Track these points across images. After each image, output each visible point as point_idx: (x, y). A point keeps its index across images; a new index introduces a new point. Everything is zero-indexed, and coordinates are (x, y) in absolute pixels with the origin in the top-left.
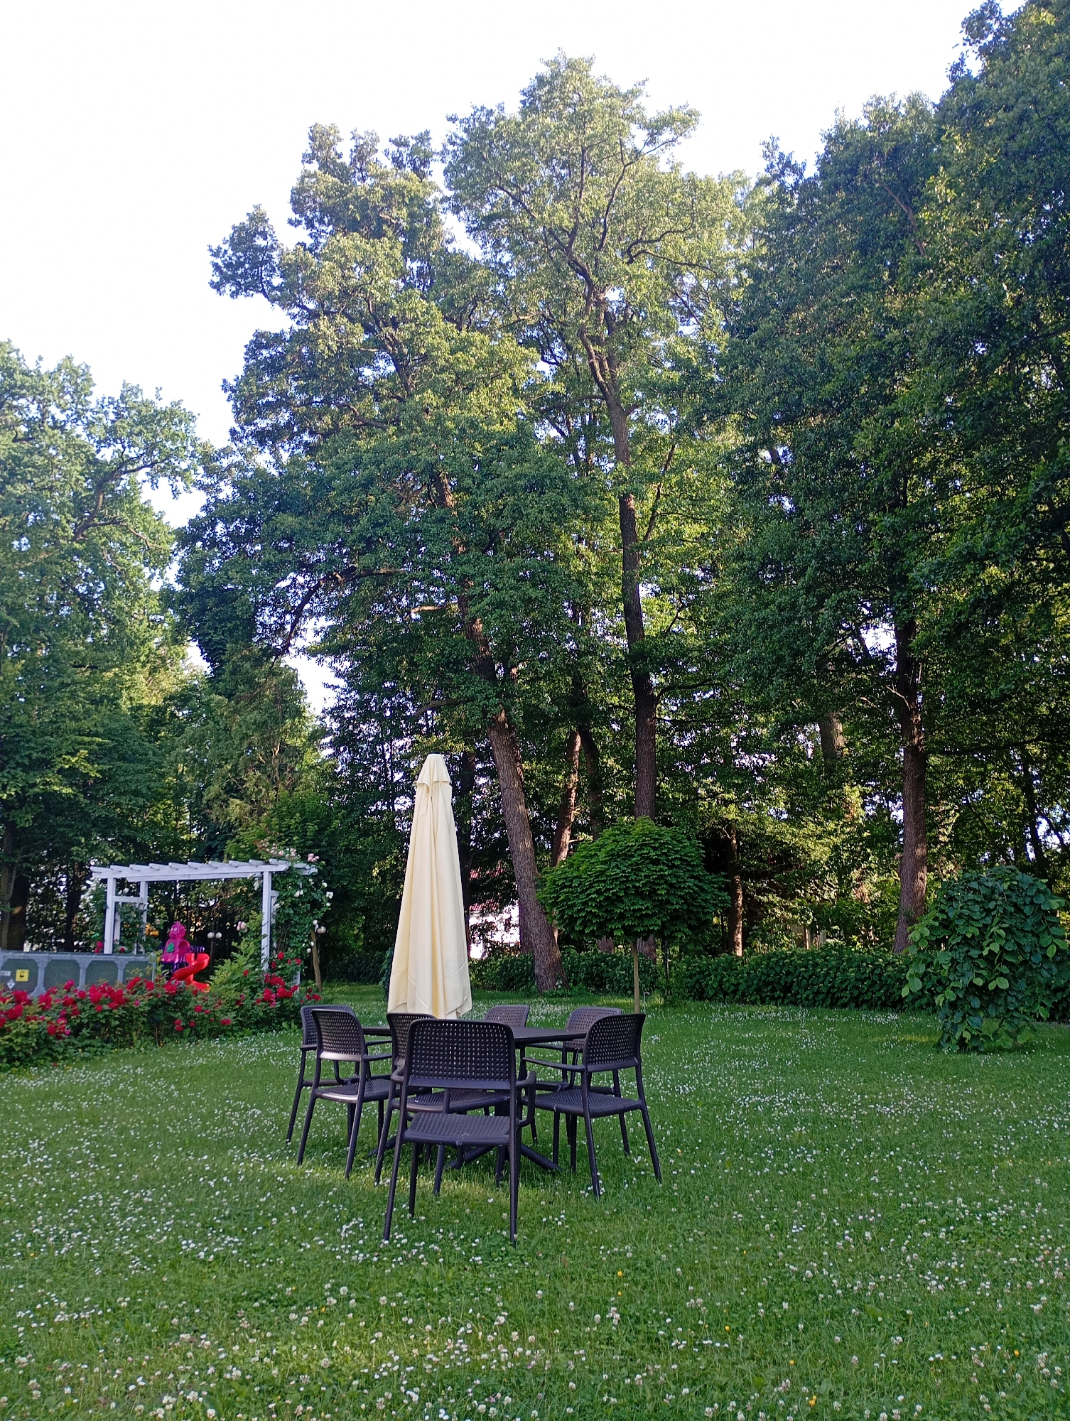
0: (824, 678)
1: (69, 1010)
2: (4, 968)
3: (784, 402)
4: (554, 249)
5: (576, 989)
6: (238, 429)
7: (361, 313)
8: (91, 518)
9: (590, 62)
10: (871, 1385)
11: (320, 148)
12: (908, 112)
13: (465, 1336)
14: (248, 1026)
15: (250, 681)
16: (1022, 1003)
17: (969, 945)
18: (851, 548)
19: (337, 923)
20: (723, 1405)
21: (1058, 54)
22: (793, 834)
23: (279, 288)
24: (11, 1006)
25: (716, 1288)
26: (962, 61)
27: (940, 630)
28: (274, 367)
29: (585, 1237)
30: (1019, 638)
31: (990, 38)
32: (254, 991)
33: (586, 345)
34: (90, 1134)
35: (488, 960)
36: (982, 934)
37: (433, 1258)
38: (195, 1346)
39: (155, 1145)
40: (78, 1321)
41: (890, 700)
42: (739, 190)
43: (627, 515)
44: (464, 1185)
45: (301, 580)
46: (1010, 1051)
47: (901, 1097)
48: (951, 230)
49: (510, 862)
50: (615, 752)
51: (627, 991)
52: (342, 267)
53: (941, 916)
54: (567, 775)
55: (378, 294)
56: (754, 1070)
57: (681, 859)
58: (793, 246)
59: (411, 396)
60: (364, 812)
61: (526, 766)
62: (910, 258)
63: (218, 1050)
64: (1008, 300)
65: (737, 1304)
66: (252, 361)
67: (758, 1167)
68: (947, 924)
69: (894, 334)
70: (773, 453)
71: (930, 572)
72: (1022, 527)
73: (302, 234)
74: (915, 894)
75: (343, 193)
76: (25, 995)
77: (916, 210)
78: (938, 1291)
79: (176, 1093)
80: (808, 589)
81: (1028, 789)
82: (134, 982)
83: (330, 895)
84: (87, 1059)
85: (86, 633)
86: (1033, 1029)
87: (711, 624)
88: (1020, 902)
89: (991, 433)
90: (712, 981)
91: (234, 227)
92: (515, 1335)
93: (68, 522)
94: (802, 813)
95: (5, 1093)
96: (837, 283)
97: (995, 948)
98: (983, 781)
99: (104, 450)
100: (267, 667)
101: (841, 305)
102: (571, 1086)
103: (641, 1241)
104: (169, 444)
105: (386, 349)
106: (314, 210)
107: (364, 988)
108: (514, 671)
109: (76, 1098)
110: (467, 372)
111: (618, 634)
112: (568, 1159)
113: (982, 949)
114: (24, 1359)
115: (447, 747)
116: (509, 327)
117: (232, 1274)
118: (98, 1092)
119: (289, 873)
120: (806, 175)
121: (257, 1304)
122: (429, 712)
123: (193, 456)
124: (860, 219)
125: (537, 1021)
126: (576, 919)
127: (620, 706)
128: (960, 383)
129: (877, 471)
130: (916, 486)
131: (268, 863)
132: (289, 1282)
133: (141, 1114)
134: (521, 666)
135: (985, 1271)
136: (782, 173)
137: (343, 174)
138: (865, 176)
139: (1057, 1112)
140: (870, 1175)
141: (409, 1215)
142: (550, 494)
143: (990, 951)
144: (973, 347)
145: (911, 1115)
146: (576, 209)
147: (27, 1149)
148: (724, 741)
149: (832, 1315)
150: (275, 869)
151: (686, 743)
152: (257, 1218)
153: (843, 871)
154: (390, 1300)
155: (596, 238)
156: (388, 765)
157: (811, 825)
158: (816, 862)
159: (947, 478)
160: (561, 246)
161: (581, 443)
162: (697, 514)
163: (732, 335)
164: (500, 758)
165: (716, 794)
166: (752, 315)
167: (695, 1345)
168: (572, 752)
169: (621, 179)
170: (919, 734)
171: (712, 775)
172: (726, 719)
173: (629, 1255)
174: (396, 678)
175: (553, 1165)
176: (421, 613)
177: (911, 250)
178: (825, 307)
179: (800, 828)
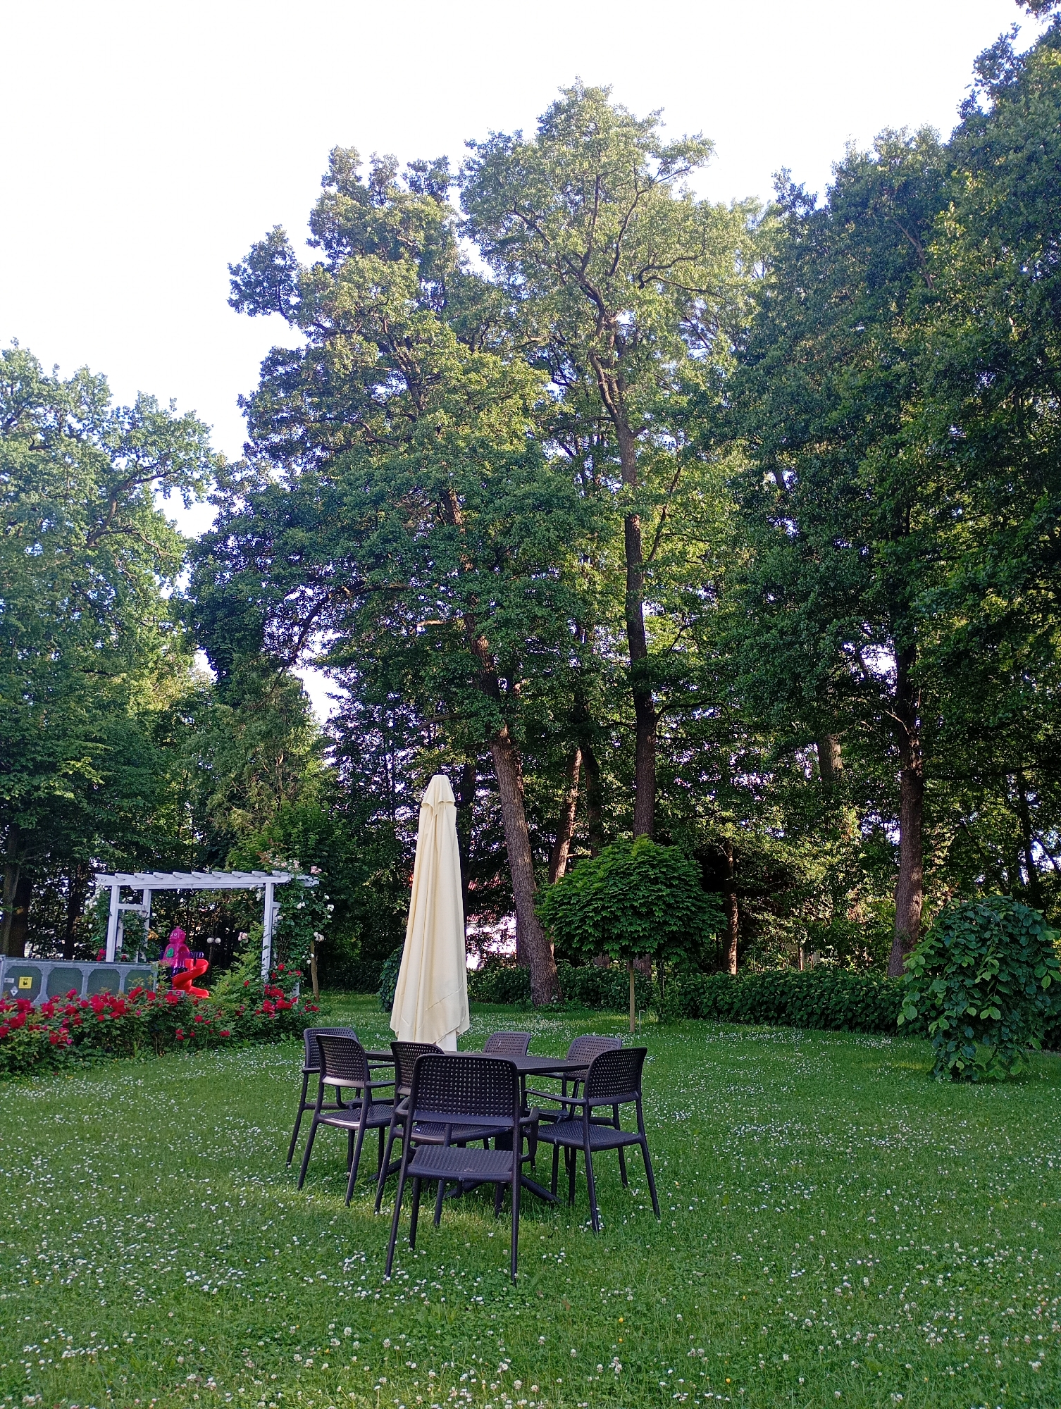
0: (825, 702)
1: (72, 1018)
2: (7, 975)
3: (791, 429)
4: (567, 273)
5: (571, 1004)
6: (252, 444)
7: (376, 333)
8: (103, 526)
9: (607, 91)
11: (340, 171)
12: (918, 147)
13: (469, 1384)
14: (247, 1037)
15: (257, 692)
16: (1015, 1033)
17: (965, 975)
18: (853, 574)
19: (335, 930)
22: (789, 853)
23: (297, 307)
24: (14, 1015)
25: (716, 1335)
26: (973, 97)
27: (938, 657)
28: (289, 383)
29: (585, 1276)
30: (1018, 667)
31: (1002, 77)
32: (254, 1002)
33: (595, 367)
34: (92, 1150)
35: (484, 971)
36: (977, 964)
37: (435, 1296)
38: (201, 1387)
39: (157, 1164)
40: (85, 1356)
41: (889, 724)
42: (749, 216)
43: (632, 536)
44: (464, 1216)
45: (310, 592)
46: (1004, 1082)
47: (896, 1129)
48: (959, 264)
49: (508, 874)
50: (614, 767)
51: (622, 1007)
52: (359, 286)
53: (937, 945)
54: (568, 789)
55: (392, 314)
56: (749, 1096)
57: (679, 878)
58: (802, 276)
59: (423, 415)
60: (364, 822)
61: (527, 779)
62: (917, 291)
63: (217, 1062)
64: (1014, 334)
65: (738, 1355)
66: (267, 377)
67: (756, 1203)
68: (942, 953)
69: (902, 366)
70: (779, 478)
71: (932, 601)
72: (1024, 558)
73: (320, 255)
74: (910, 917)
75: (361, 215)
76: (28, 1003)
77: (925, 244)
78: (937, 1344)
79: (176, 1108)
80: (810, 615)
81: (1024, 814)
82: (136, 992)
83: (331, 907)
84: (88, 1069)
85: (95, 638)
86: (1026, 1061)
87: (711, 643)
88: (1016, 931)
89: (995, 464)
90: (706, 1000)
91: (253, 246)
92: (518, 1384)
93: (81, 529)
94: (799, 833)
95: (7, 1104)
96: (846, 312)
97: (987, 976)
98: (979, 804)
99: (118, 460)
100: (274, 677)
101: (848, 335)
102: (571, 1117)
103: (641, 1282)
104: (182, 455)
105: (399, 368)
106: (333, 231)
107: (360, 998)
108: (517, 686)
109: (77, 1110)
110: (479, 392)
111: (621, 652)
112: (567, 1189)
113: (976, 978)
114: (32, 1398)
115: (449, 760)
116: (520, 348)
117: (235, 1308)
118: (99, 1105)
119: (291, 885)
120: (817, 207)
121: (261, 1343)
122: (432, 724)
123: (206, 466)
124: (869, 250)
126: (574, 936)
127: (621, 723)
128: (965, 416)
129: (881, 499)
130: (918, 513)
131: (271, 874)
132: (293, 1318)
133: (141, 1129)
134: (524, 681)
135: (983, 1322)
136: (794, 204)
137: (361, 196)
138: (875, 209)
139: (1052, 1148)
140: (868, 1214)
141: (410, 1249)
142: (558, 513)
143: (983, 980)
144: (978, 380)
145: (907, 1150)
146: (589, 235)
147: (31, 1167)
148: (723, 760)
149: (832, 1368)
150: (277, 881)
151: (685, 760)
152: (260, 1248)
153: (838, 892)
154: (393, 1342)
155: (608, 263)
156: (390, 775)
157: (808, 845)
158: (812, 882)
159: (950, 507)
160: (573, 270)
161: (588, 463)
162: (701, 534)
163: (740, 362)
164: (502, 772)
165: (714, 812)
166: (760, 342)
167: (697, 1398)
168: (572, 767)
169: (634, 206)
170: (917, 758)
171: (710, 793)
172: (725, 737)
173: (630, 1298)
174: (400, 690)
175: (551, 1196)
176: (428, 627)
177: (919, 282)
178: (833, 336)
179: (797, 847)
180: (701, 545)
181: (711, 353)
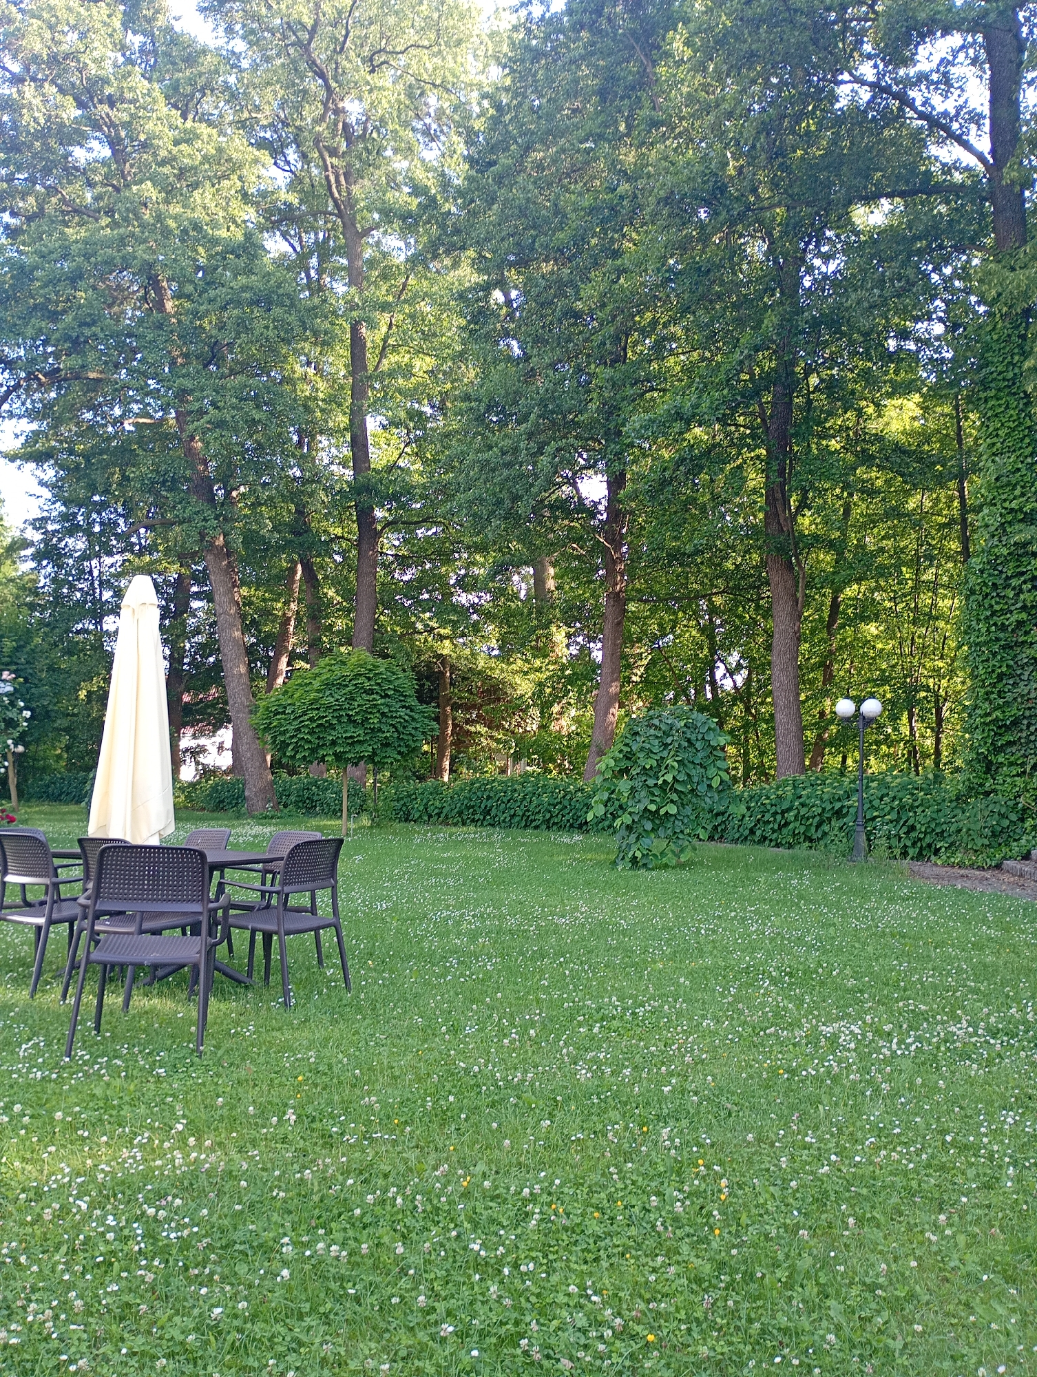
0: (540, 523)
3: (519, 244)
4: (292, 44)
5: (286, 811)
7: (73, 85)
10: (520, 1164)
13: (141, 1146)
16: (687, 826)
17: (647, 775)
18: (572, 398)
19: (37, 741)
20: (385, 1191)
22: (502, 671)
25: (390, 1086)
27: (646, 484)
29: (271, 1045)
30: (714, 497)
33: (322, 157)
35: (199, 782)
36: (659, 766)
37: (114, 1074)
41: (597, 548)
43: (357, 344)
44: (156, 1001)
46: (673, 868)
47: (576, 909)
48: (685, 90)
49: (224, 687)
50: (335, 583)
51: (336, 813)
52: (51, 28)
53: (627, 749)
54: (286, 603)
55: (92, 66)
56: (449, 887)
57: (394, 689)
58: (536, 81)
59: (128, 186)
60: (68, 631)
61: (244, 591)
62: (645, 112)
64: (731, 171)
65: (408, 1100)
67: (443, 976)
68: (629, 756)
69: (625, 187)
70: (506, 295)
71: (642, 427)
72: (725, 392)
74: (606, 729)
77: (655, 63)
78: (586, 1078)
80: (530, 435)
81: (711, 637)
83: (27, 714)
86: (694, 848)
87: (435, 461)
88: (693, 737)
89: (707, 300)
90: (418, 805)
92: (192, 1141)
94: (512, 650)
96: (576, 127)
97: (669, 778)
98: (673, 627)
101: (578, 151)
102: (268, 906)
103: (324, 1047)
105: (100, 130)
107: (65, 809)
108: (235, 494)
110: (192, 168)
111: (343, 464)
112: (263, 973)
113: (658, 779)
115: (160, 568)
116: (242, 124)
120: (554, 9)
122: (142, 531)
124: (602, 63)
125: (244, 842)
126: (288, 745)
127: (343, 537)
128: (683, 246)
129: (601, 325)
130: (636, 343)
134: (242, 489)
135: (628, 1059)
138: (609, 20)
139: (706, 920)
140: (540, 980)
141: (94, 1032)
142: (277, 311)
143: (665, 781)
144: (696, 212)
145: (583, 925)
146: (316, 4)
148: (443, 579)
149: (493, 1105)
151: (406, 578)
153: (545, 706)
154: (66, 1114)
155: (337, 40)
156: (96, 583)
157: (519, 661)
158: (522, 696)
159: (664, 339)
160: (299, 43)
161: (314, 261)
162: (428, 349)
163: (472, 167)
164: (217, 582)
165: (433, 629)
166: (493, 149)
167: (365, 1138)
168: (293, 582)
170: (622, 581)
171: (430, 611)
172: (446, 557)
173: (312, 1060)
174: (106, 492)
175: (247, 980)
176: (136, 425)
177: (647, 104)
178: (563, 150)
179: (509, 664)
180: (428, 359)
181: (443, 156)
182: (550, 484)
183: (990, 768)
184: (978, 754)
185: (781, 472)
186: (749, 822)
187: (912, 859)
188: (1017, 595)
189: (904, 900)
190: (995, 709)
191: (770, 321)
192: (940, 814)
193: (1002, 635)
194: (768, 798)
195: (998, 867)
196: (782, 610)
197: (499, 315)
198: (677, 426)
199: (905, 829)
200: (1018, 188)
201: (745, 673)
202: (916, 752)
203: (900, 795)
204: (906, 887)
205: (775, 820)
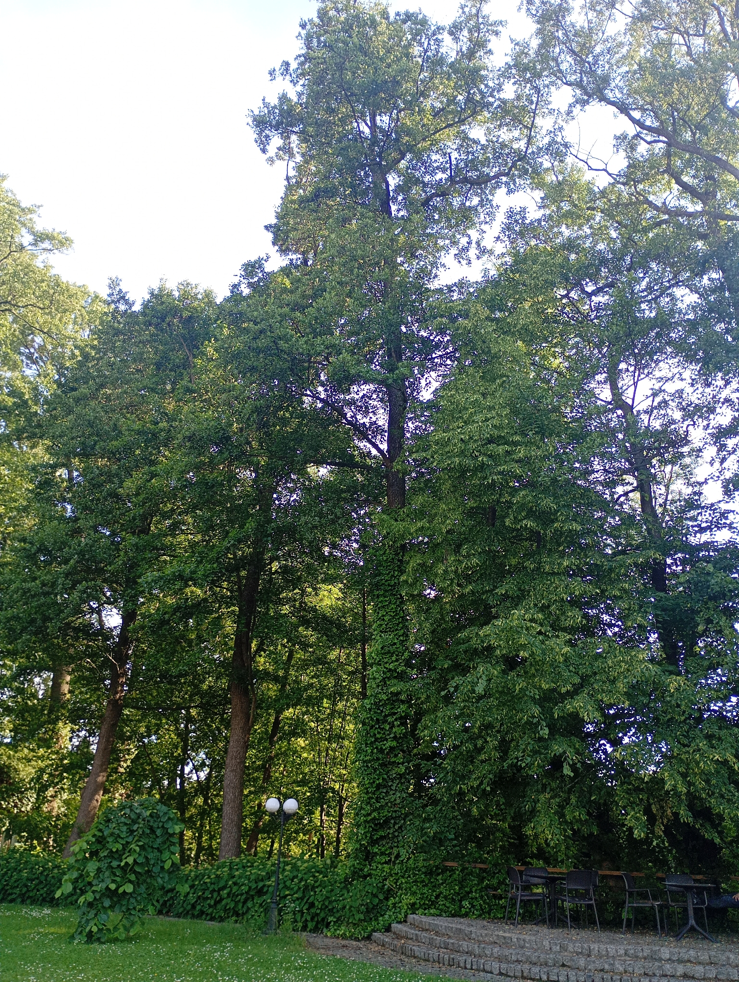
3: (84, 444)
12: (203, 299)
16: (139, 903)
17: (113, 857)
18: (105, 553)
21: (288, 305)
22: (9, 757)
26: (239, 283)
27: (150, 621)
31: (256, 279)
36: (124, 849)
41: (106, 664)
46: (122, 941)
48: (211, 376)
53: (98, 834)
58: (115, 347)
62: (184, 382)
64: (235, 429)
68: (101, 840)
69: (163, 425)
70: (69, 473)
71: (152, 581)
72: (215, 565)
74: (89, 812)
77: (194, 356)
80: (67, 575)
81: (185, 740)
86: (142, 924)
88: (155, 825)
94: (21, 740)
96: (138, 380)
97: (130, 860)
98: (158, 730)
101: (136, 395)
113: (121, 861)
120: (134, 309)
124: (161, 347)
128: (198, 467)
130: (158, 522)
136: (118, 301)
138: (169, 325)
143: (126, 863)
153: (41, 789)
157: (26, 750)
158: (22, 780)
163: (59, 388)
166: (76, 380)
169: (5, 258)
170: (122, 691)
177: (187, 379)
178: (125, 392)
179: (16, 752)
181: (39, 375)
182: (78, 611)
183: (368, 857)
184: (361, 845)
185: (247, 625)
186: (192, 898)
187: (310, 931)
188: (391, 728)
189: (296, 969)
190: (374, 811)
191: (250, 525)
192: (333, 893)
193: (380, 756)
194: (209, 877)
195: (368, 938)
196: (237, 724)
197: (60, 487)
198: (178, 585)
199: (306, 906)
200: (401, 475)
201: (207, 770)
202: (323, 839)
203: (306, 877)
204: (301, 957)
205: (212, 897)
